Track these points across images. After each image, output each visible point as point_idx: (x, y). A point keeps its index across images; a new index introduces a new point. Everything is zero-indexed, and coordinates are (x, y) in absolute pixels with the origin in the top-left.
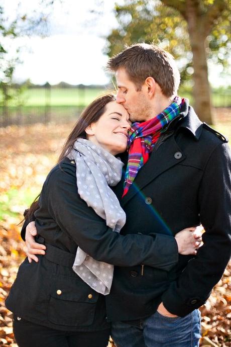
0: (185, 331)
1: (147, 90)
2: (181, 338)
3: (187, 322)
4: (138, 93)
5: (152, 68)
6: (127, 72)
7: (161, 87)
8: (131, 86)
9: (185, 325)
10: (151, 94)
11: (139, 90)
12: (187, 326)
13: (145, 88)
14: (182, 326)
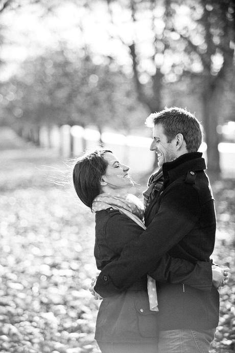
0: (174, 342)
1: (176, 143)
2: (172, 348)
3: (175, 335)
4: (168, 144)
5: (183, 129)
6: (164, 127)
7: (187, 144)
8: (164, 139)
9: (173, 337)
10: (178, 147)
11: (169, 141)
12: (174, 338)
13: (174, 142)
14: (171, 337)
